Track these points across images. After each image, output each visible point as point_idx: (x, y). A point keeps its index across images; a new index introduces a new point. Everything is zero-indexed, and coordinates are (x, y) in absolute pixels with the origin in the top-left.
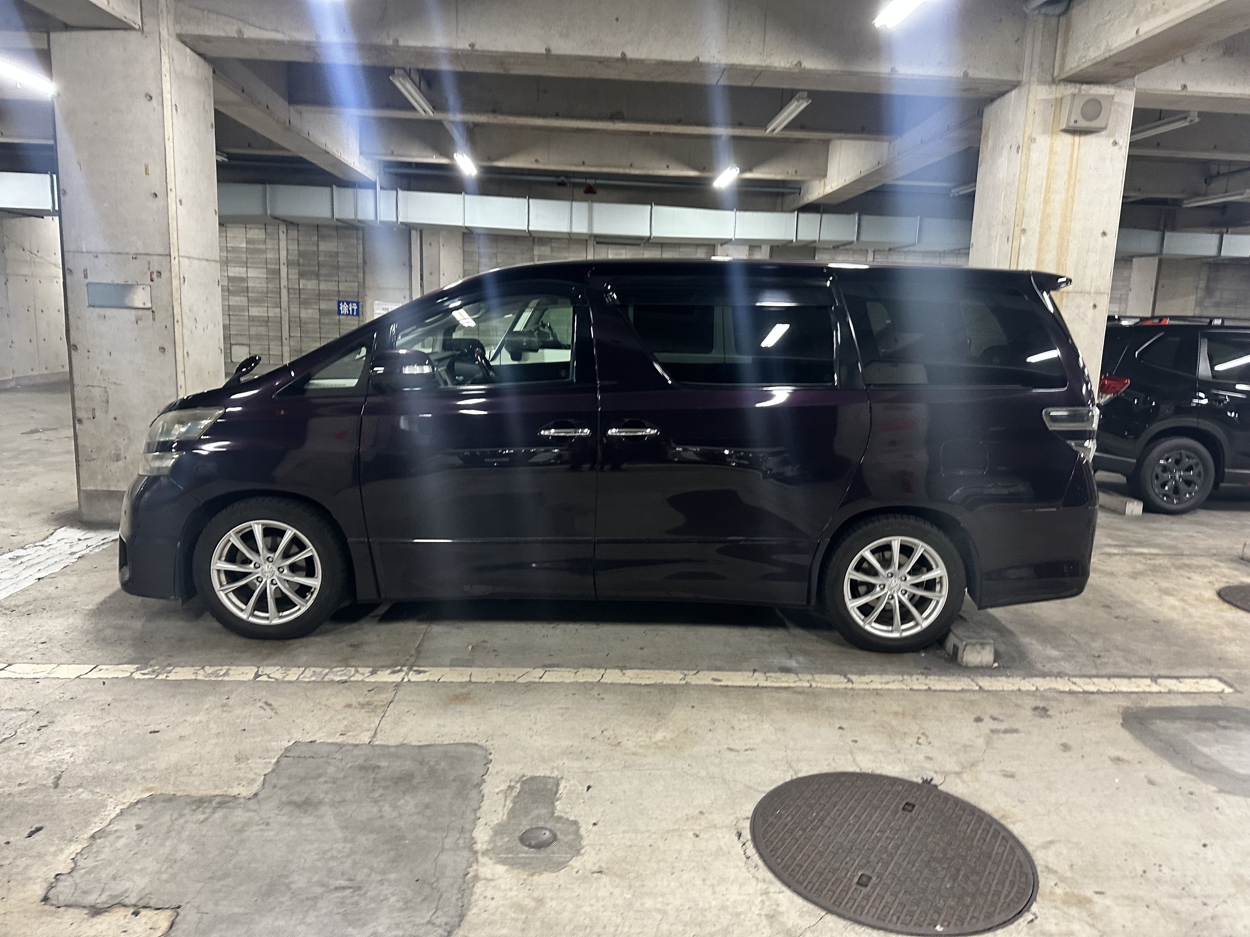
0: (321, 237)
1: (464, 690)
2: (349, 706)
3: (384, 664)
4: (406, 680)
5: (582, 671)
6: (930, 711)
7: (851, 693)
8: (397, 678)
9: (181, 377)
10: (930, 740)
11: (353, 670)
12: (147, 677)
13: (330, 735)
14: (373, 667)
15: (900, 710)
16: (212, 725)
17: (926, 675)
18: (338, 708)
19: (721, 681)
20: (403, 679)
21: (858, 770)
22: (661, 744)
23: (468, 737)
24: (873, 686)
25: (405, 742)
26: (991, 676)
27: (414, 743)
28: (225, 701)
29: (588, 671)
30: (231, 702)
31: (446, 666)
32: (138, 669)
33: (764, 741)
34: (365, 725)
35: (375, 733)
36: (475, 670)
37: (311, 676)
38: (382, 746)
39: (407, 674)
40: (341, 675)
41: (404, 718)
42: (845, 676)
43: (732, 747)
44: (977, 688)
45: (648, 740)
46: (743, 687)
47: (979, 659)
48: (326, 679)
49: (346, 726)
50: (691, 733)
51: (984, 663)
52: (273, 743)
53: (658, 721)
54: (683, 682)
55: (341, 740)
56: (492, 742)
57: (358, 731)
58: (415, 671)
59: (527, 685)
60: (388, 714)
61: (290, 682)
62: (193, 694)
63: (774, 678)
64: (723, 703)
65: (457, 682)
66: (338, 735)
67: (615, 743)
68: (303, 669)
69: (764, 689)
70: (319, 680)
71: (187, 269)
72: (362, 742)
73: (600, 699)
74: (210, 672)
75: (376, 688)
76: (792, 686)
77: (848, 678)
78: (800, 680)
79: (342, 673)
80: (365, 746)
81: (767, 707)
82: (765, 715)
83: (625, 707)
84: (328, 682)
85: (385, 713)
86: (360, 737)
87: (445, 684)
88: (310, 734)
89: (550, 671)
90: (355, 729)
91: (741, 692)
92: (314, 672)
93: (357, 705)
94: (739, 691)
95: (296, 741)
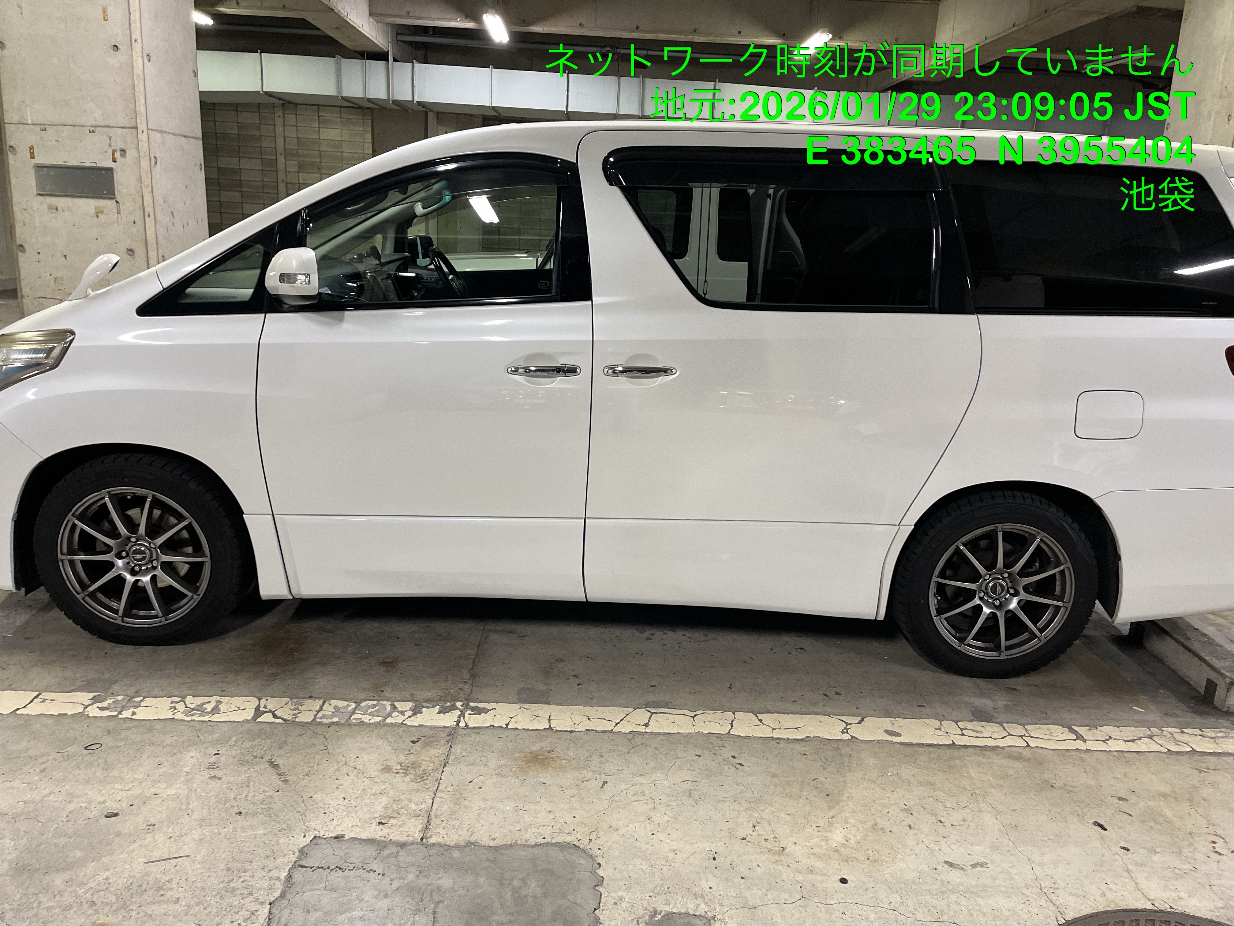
0: (323, 123)
2: (387, 769)
3: (430, 694)
5: (702, 715)
7: (1088, 757)
8: (449, 720)
11: (387, 704)
12: (106, 713)
13: (363, 824)
14: (415, 700)
16: (194, 803)
17: (1181, 728)
18: (373, 773)
19: (899, 735)
20: (458, 722)
21: (1149, 905)
23: (561, 831)
24: (1115, 746)
25: (473, 841)
27: (484, 844)
28: (213, 759)
29: (710, 715)
30: (221, 760)
31: (514, 703)
32: (95, 700)
33: (993, 848)
35: (428, 822)
36: (554, 710)
37: (334, 714)
38: (440, 845)
39: (463, 713)
40: (371, 714)
41: (466, 794)
42: (1070, 729)
43: (952, 861)
45: (823, 844)
46: (932, 745)
48: (352, 721)
49: (385, 808)
50: (882, 829)
52: (283, 840)
53: (830, 808)
54: (846, 737)
55: (381, 834)
56: (598, 841)
57: (403, 818)
58: (473, 709)
59: (630, 736)
60: (444, 786)
61: (303, 724)
62: (168, 745)
63: (972, 730)
64: (913, 775)
65: (532, 730)
66: (375, 824)
67: (777, 849)
68: (321, 702)
69: (963, 749)
70: (343, 721)
71: (159, 147)
72: (411, 838)
73: (738, 766)
74: (193, 706)
75: (422, 738)
76: (1001, 745)
77: (1075, 732)
78: (1010, 735)
79: (373, 710)
80: (414, 846)
81: (978, 784)
82: (980, 799)
83: (775, 780)
84: (356, 725)
85: (439, 783)
86: (407, 829)
87: (516, 732)
88: (335, 822)
89: (656, 713)
90: (399, 813)
91: (933, 756)
92: (336, 707)
93: (399, 767)
94: (930, 753)
95: (315, 837)
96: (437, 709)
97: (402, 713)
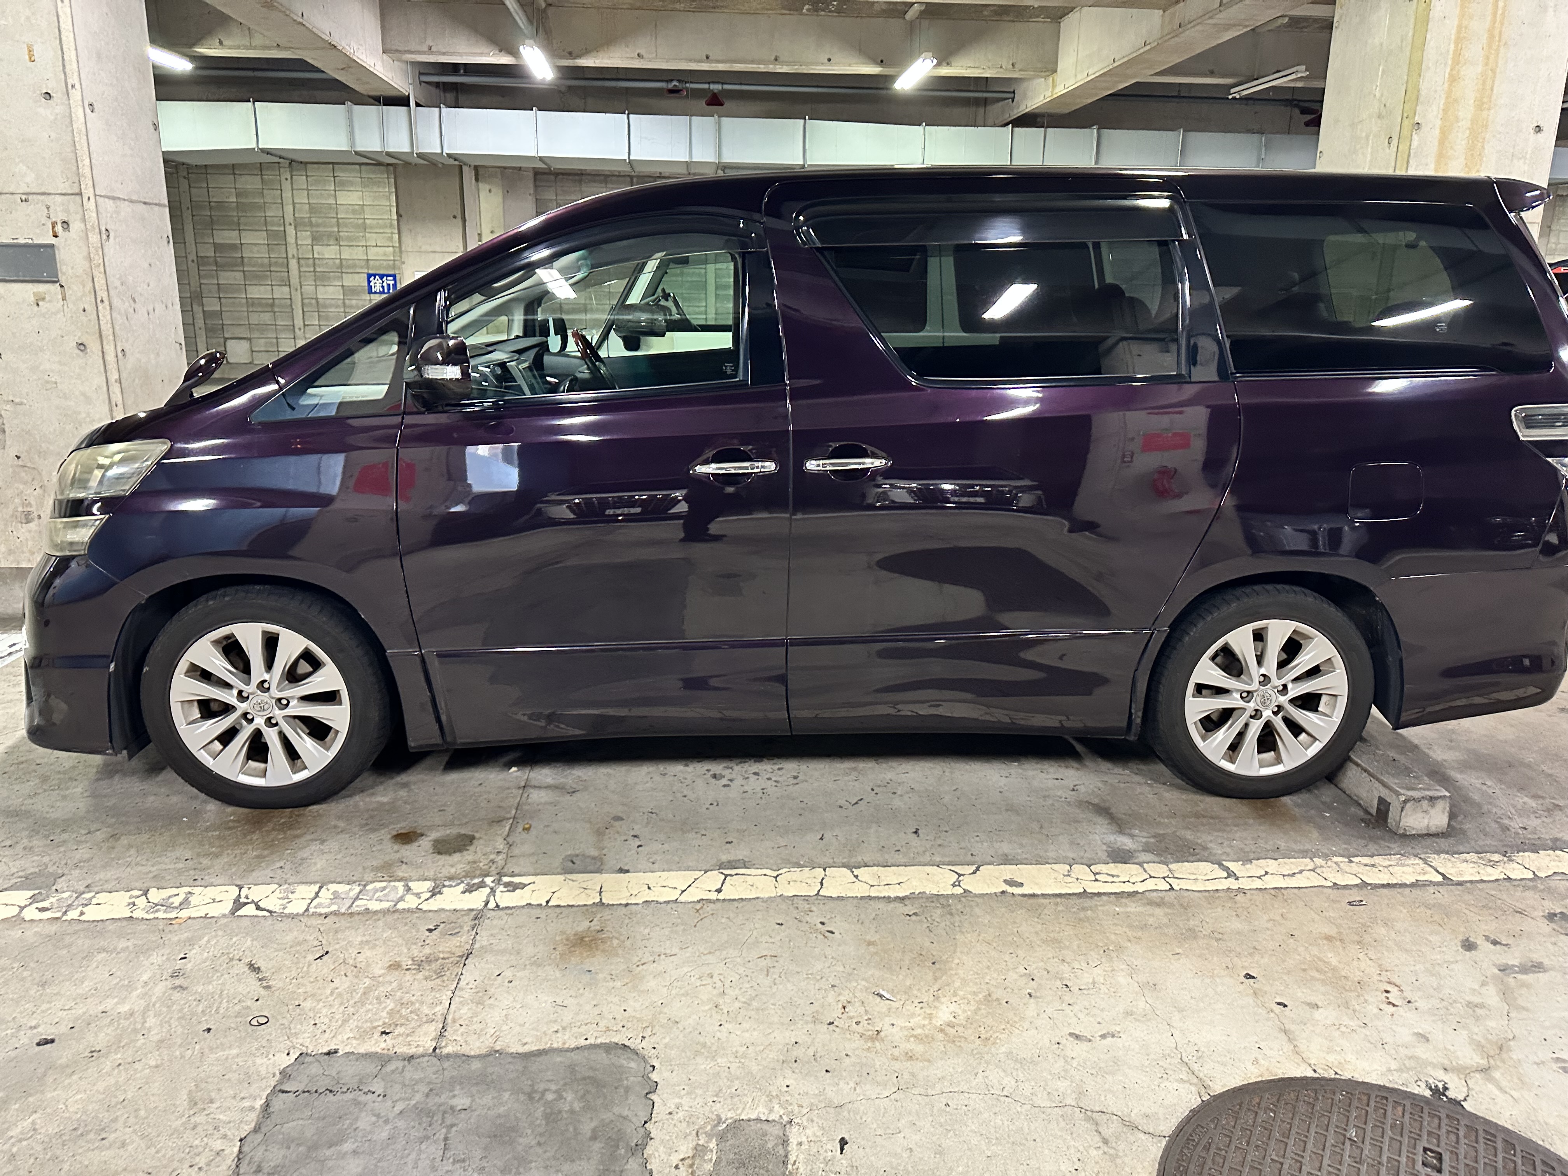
1: (596, 925)
2: (395, 966)
3: (453, 870)
4: (492, 905)
5: (787, 875)
6: (1383, 931)
7: (1240, 897)
8: (476, 900)
9: (116, 389)
10: (1409, 995)
11: (400, 885)
12: (47, 915)
13: (363, 1034)
14: (435, 880)
15: (1332, 931)
16: (151, 1021)
17: (1349, 857)
18: (378, 970)
19: (1021, 885)
20: (487, 903)
21: (1310, 1074)
22: (951, 1031)
23: (608, 1029)
24: (1271, 882)
25: (498, 1048)
26: (1452, 854)
27: (513, 1050)
28: (179, 964)
29: (796, 874)
30: (189, 966)
31: (558, 874)
32: (34, 899)
33: (1128, 1013)
34: (425, 1010)
35: (443, 1028)
36: (608, 879)
37: (332, 902)
38: (457, 1056)
39: (493, 891)
40: (380, 899)
41: (492, 991)
42: (1220, 865)
43: (1077, 1033)
44: (1440, 878)
45: (926, 1022)
46: (1060, 895)
47: (1426, 821)
48: (354, 909)
49: (391, 1013)
50: (997, 1000)
51: (1433, 830)
52: (259, 1061)
53: (936, 979)
54: (958, 891)
55: (383, 1045)
56: (654, 1039)
57: (413, 1024)
58: (507, 885)
59: (698, 906)
60: (466, 982)
61: (293, 916)
62: (124, 950)
63: (1107, 874)
64: (1037, 933)
65: (578, 906)
66: (377, 1035)
67: (870, 1033)
68: (316, 888)
69: (1096, 898)
70: (343, 910)
71: (111, 217)
72: (421, 1050)
73: (828, 934)
74: (156, 902)
75: (442, 925)
76: (1140, 891)
77: (1227, 869)
78: (1151, 877)
79: (381, 894)
80: (426, 1058)
81: (1113, 937)
82: (1114, 955)
83: (872, 949)
84: (359, 914)
85: (460, 979)
86: (417, 1039)
87: (558, 910)
88: (327, 1035)
89: (731, 875)
90: (408, 1020)
91: (1060, 908)
92: (335, 893)
93: (410, 962)
94: (1057, 904)
95: (301, 1054)
96: (462, 887)
97: (418, 895)
